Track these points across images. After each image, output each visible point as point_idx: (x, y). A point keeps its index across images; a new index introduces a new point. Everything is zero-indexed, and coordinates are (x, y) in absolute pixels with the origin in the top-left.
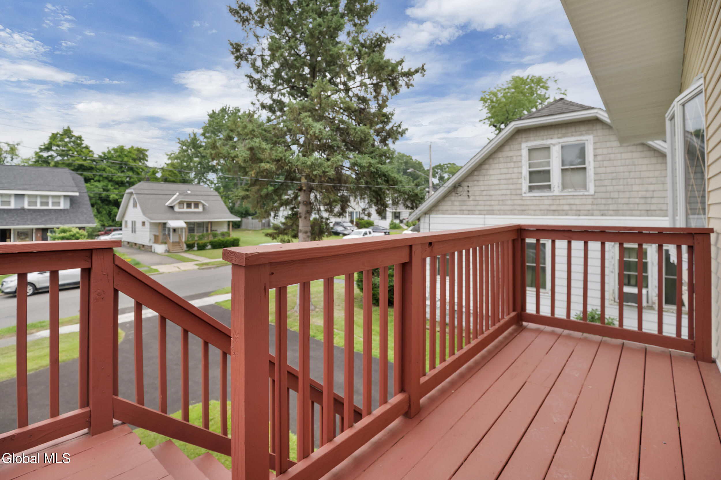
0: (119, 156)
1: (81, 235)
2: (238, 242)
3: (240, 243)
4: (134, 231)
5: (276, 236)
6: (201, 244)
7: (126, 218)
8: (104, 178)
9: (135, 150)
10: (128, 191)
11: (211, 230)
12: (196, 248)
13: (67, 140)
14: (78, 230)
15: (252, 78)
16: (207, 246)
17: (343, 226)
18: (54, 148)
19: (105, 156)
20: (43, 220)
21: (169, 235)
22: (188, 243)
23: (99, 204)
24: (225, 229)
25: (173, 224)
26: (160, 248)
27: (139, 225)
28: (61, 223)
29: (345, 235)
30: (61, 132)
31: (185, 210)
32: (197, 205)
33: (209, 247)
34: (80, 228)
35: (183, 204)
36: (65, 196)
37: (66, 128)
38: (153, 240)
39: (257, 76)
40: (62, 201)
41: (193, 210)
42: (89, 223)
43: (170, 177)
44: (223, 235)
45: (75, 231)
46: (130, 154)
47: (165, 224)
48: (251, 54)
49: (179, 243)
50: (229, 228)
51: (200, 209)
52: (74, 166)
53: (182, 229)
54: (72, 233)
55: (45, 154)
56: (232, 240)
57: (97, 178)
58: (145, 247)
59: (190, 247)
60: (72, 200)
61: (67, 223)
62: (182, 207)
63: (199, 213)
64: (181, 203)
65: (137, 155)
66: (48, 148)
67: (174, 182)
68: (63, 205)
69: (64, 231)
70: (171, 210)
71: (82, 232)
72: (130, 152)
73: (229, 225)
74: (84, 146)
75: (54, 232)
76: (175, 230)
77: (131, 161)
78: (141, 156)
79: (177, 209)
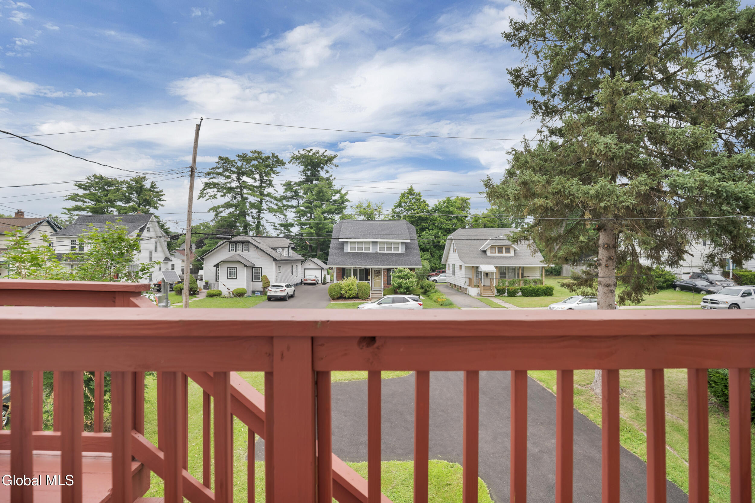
0: (447, 207)
1: (411, 275)
2: (552, 291)
3: (554, 292)
4: (454, 273)
5: (575, 287)
6: (511, 291)
7: (448, 262)
8: (436, 226)
9: (460, 200)
10: (449, 237)
11: (522, 277)
12: (506, 294)
13: (411, 197)
14: (409, 271)
15: (537, 102)
16: (518, 293)
17: (707, 280)
18: (403, 205)
19: (437, 207)
20: (388, 262)
21: (481, 279)
22: (499, 288)
23: (432, 249)
24: (537, 275)
25: (484, 268)
26: (473, 291)
27: (457, 268)
28: (399, 265)
29: (709, 292)
30: (407, 191)
31: (497, 254)
32: (508, 250)
33: (520, 294)
34: (411, 269)
35: (495, 248)
36: (402, 243)
37: (409, 188)
38: (467, 283)
39: (541, 99)
40: (400, 246)
41: (504, 254)
42: (417, 266)
43: (488, 223)
44: (535, 281)
45: (407, 271)
46: (455, 204)
47: (477, 268)
48: (533, 76)
49: (490, 287)
50: (542, 275)
51: (512, 254)
52: (415, 217)
53: (493, 273)
54: (405, 273)
55: (398, 210)
56: (545, 288)
57: (430, 227)
58: (462, 289)
59: (501, 292)
60: (406, 245)
61: (403, 265)
62: (494, 252)
63: (511, 257)
64: (493, 247)
65: (461, 204)
66: (399, 205)
67: (492, 227)
68: (401, 250)
69: (400, 271)
70: (484, 254)
71: (412, 272)
72: (455, 202)
73: (542, 271)
74: (422, 200)
75: (395, 272)
76: (487, 274)
77: (456, 210)
78: (465, 205)
79: (489, 253)
